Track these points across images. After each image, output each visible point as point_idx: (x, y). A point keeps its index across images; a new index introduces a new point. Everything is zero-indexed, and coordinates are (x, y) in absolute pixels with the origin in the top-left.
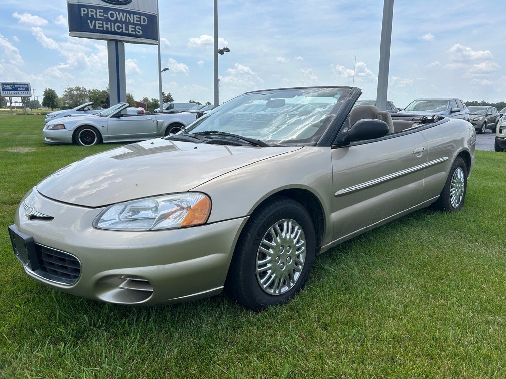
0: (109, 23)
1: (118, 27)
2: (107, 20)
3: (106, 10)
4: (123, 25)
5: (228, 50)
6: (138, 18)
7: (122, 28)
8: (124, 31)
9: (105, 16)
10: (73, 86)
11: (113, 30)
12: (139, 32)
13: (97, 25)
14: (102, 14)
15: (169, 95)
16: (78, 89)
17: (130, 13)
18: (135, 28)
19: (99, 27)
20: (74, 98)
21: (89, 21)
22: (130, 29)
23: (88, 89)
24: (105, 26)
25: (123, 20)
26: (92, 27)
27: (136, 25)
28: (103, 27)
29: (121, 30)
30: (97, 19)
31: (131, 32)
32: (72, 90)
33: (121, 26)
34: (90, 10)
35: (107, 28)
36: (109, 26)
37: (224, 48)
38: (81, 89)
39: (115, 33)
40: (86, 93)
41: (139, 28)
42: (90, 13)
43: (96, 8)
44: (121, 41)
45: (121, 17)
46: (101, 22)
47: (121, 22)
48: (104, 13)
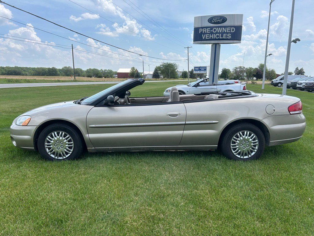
0: (213, 35)
1: (217, 36)
2: (212, 33)
3: (212, 28)
4: (220, 34)
5: (299, 40)
6: (229, 29)
7: (219, 36)
8: (220, 38)
9: (211, 31)
10: (238, 66)
11: (214, 38)
12: (229, 37)
13: (206, 36)
14: (209, 30)
15: (302, 69)
16: (240, 67)
17: (225, 27)
18: (227, 35)
19: (207, 37)
20: (237, 73)
21: (203, 35)
22: (224, 36)
23: (246, 67)
24: (210, 36)
25: (220, 32)
26: (204, 38)
27: (227, 33)
28: (209, 37)
29: (218, 37)
30: (207, 33)
31: (224, 38)
32: (237, 68)
33: (219, 35)
34: (204, 29)
35: (211, 37)
36: (212, 36)
37: (296, 39)
38: (242, 68)
39: (216, 39)
40: (245, 70)
41: (229, 35)
42: (204, 31)
43: (207, 28)
44: (219, 44)
45: (219, 30)
46: (209, 35)
47: (219, 33)
48: (211, 30)
